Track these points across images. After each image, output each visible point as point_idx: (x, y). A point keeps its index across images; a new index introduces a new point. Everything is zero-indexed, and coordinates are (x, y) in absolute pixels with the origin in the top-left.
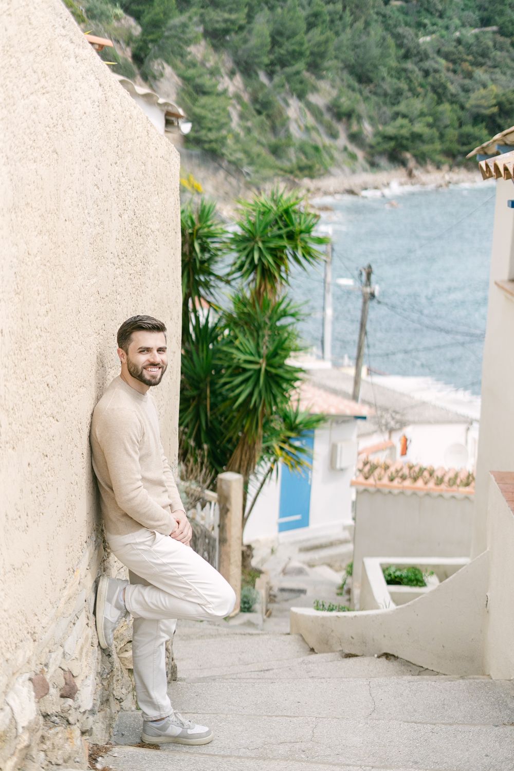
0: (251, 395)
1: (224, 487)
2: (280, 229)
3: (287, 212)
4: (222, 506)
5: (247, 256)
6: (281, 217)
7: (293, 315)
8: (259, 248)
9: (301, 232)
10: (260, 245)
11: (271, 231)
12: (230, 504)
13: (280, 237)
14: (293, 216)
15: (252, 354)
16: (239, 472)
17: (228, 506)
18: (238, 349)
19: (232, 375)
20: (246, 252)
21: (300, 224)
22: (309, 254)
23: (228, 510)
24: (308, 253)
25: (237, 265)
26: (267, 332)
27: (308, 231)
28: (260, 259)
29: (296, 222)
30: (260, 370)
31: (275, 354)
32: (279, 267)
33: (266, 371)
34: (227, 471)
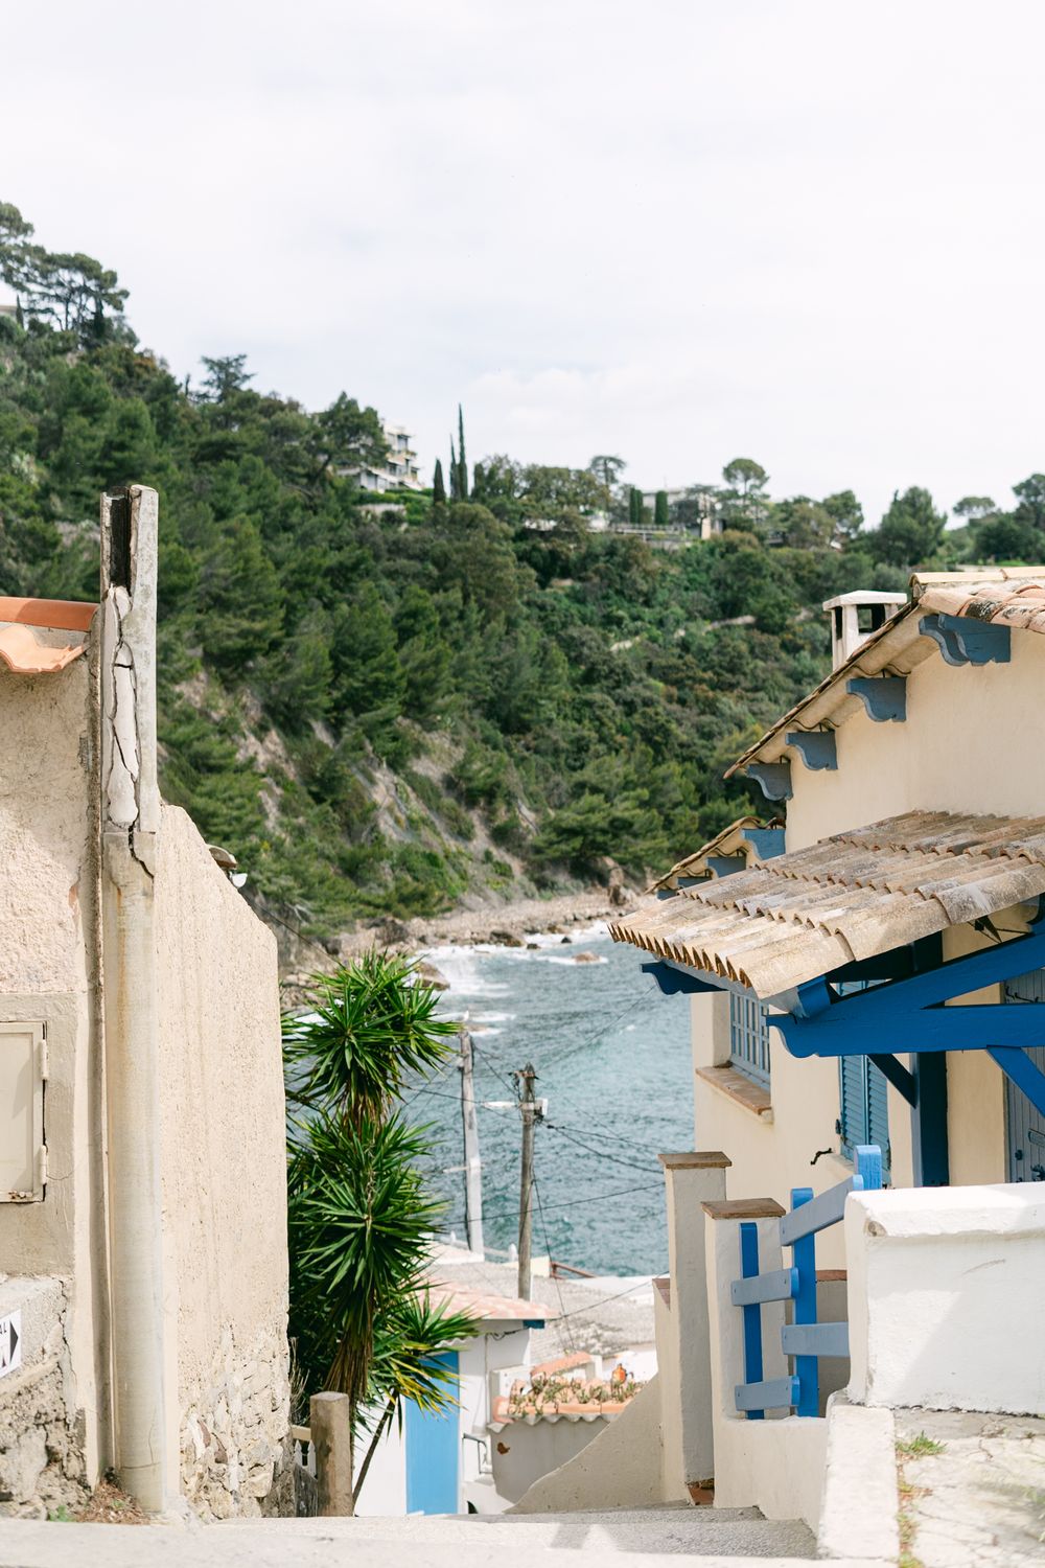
0: (353, 1270)
1: (321, 1413)
2: (381, 1014)
3: (390, 988)
4: (318, 1444)
5: (334, 1060)
6: (382, 996)
7: (407, 1147)
8: (352, 1045)
9: (413, 1018)
10: (354, 1040)
11: (369, 1019)
12: (332, 1440)
13: (382, 1026)
14: (400, 994)
15: (350, 1208)
16: (341, 1391)
17: (328, 1443)
18: (329, 1201)
19: (322, 1243)
20: (331, 1054)
21: (410, 1006)
22: (429, 1050)
23: (329, 1450)
24: (427, 1050)
25: (321, 1073)
26: (371, 1172)
27: (423, 1015)
28: (353, 1062)
29: (405, 1004)
30: (365, 1228)
31: (384, 1205)
32: (383, 1071)
33: (373, 1230)
34: (325, 1390)
